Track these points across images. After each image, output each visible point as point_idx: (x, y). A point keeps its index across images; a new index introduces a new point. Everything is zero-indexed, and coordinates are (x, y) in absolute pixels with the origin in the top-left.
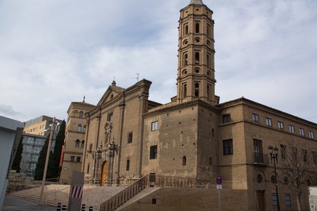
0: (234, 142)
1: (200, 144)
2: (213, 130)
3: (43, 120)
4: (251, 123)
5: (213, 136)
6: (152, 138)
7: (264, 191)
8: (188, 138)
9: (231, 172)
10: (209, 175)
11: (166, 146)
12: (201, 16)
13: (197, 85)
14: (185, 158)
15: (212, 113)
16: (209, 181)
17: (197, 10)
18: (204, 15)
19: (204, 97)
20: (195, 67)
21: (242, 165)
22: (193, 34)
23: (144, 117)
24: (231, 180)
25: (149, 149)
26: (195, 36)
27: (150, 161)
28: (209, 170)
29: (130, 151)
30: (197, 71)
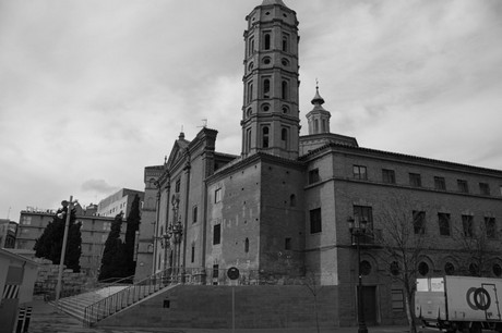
0: (323, 213)
1: (265, 219)
2: (293, 196)
3: (124, 196)
4: (348, 181)
5: (292, 205)
6: (216, 213)
7: (374, 287)
8: (251, 211)
9: (319, 259)
10: (284, 265)
11: (229, 225)
12: (272, 22)
13: (266, 131)
14: (247, 240)
15: (289, 170)
16: (285, 274)
17: (268, 14)
18: (275, 20)
19: (275, 148)
20: (261, 103)
21: (331, 247)
22: (259, 53)
23: (207, 184)
24: (319, 270)
25: (212, 230)
26: (263, 56)
27: (213, 247)
28: (284, 257)
29: (194, 234)
30: (266, 109)
